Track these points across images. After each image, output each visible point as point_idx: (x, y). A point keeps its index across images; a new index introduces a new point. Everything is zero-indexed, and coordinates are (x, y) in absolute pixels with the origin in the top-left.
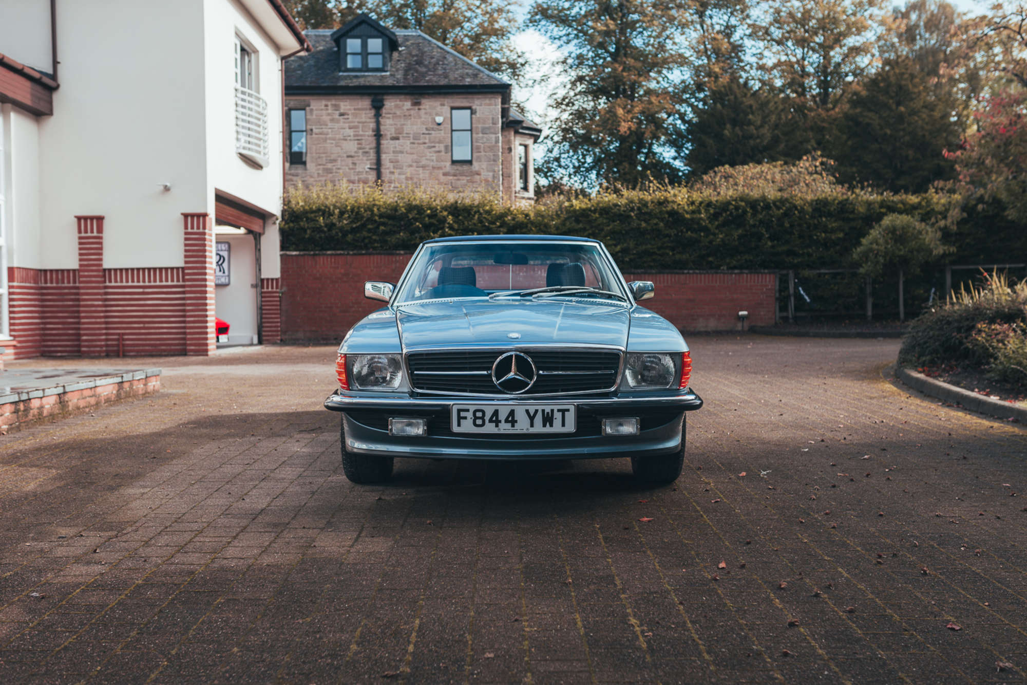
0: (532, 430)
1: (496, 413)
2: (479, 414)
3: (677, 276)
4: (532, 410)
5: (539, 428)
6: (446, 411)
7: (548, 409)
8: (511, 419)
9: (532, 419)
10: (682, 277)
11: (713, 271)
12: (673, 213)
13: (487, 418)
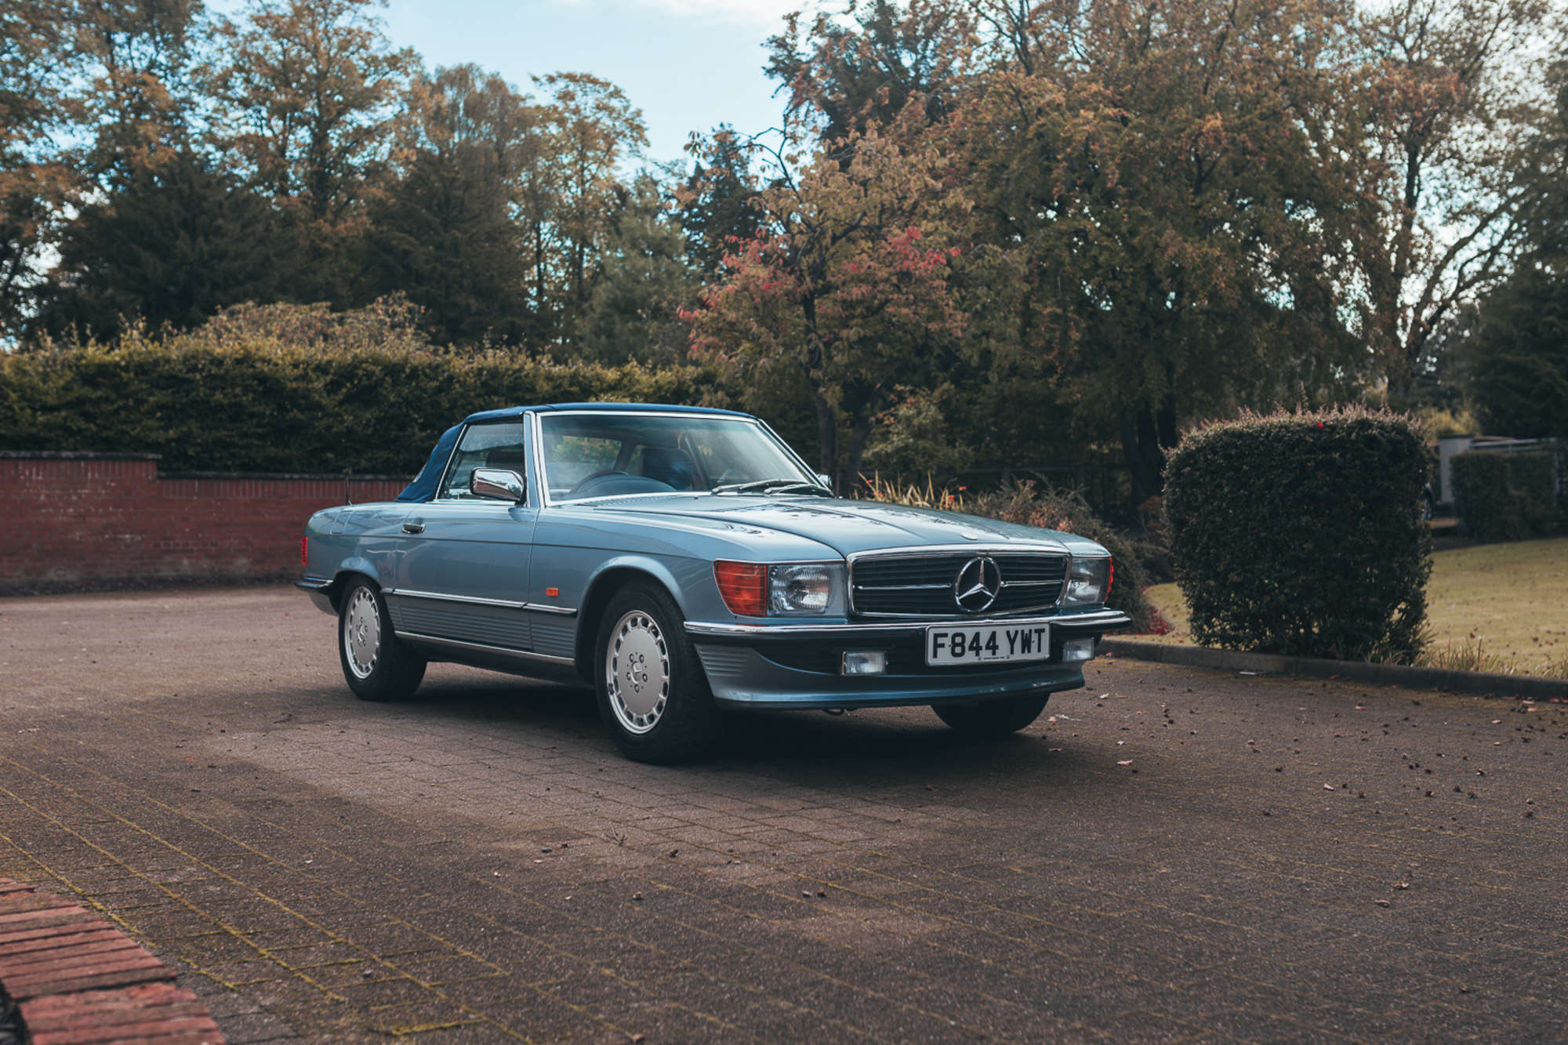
0: (1013, 658)
1: (977, 636)
2: (958, 640)
3: (272, 483)
4: (1012, 630)
5: (1018, 656)
6: (922, 635)
7: (1026, 630)
8: (992, 646)
9: (1012, 642)
10: (282, 485)
11: (331, 476)
12: (262, 379)
13: (967, 645)
